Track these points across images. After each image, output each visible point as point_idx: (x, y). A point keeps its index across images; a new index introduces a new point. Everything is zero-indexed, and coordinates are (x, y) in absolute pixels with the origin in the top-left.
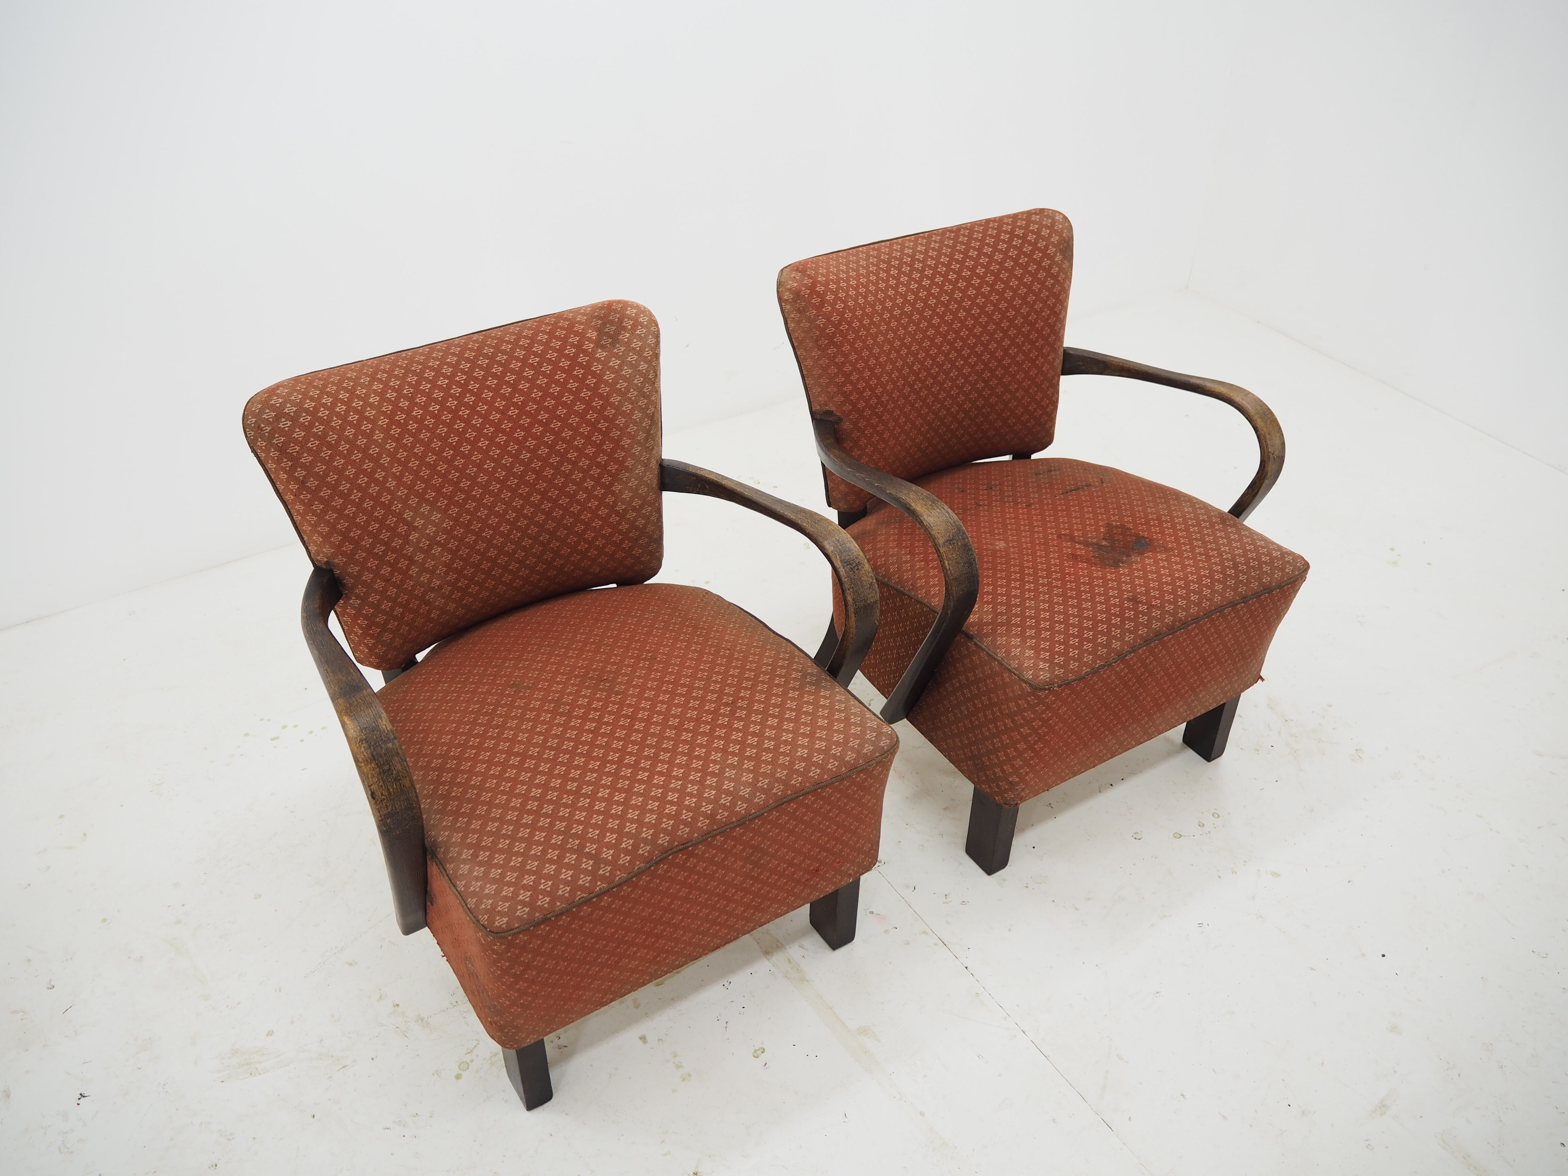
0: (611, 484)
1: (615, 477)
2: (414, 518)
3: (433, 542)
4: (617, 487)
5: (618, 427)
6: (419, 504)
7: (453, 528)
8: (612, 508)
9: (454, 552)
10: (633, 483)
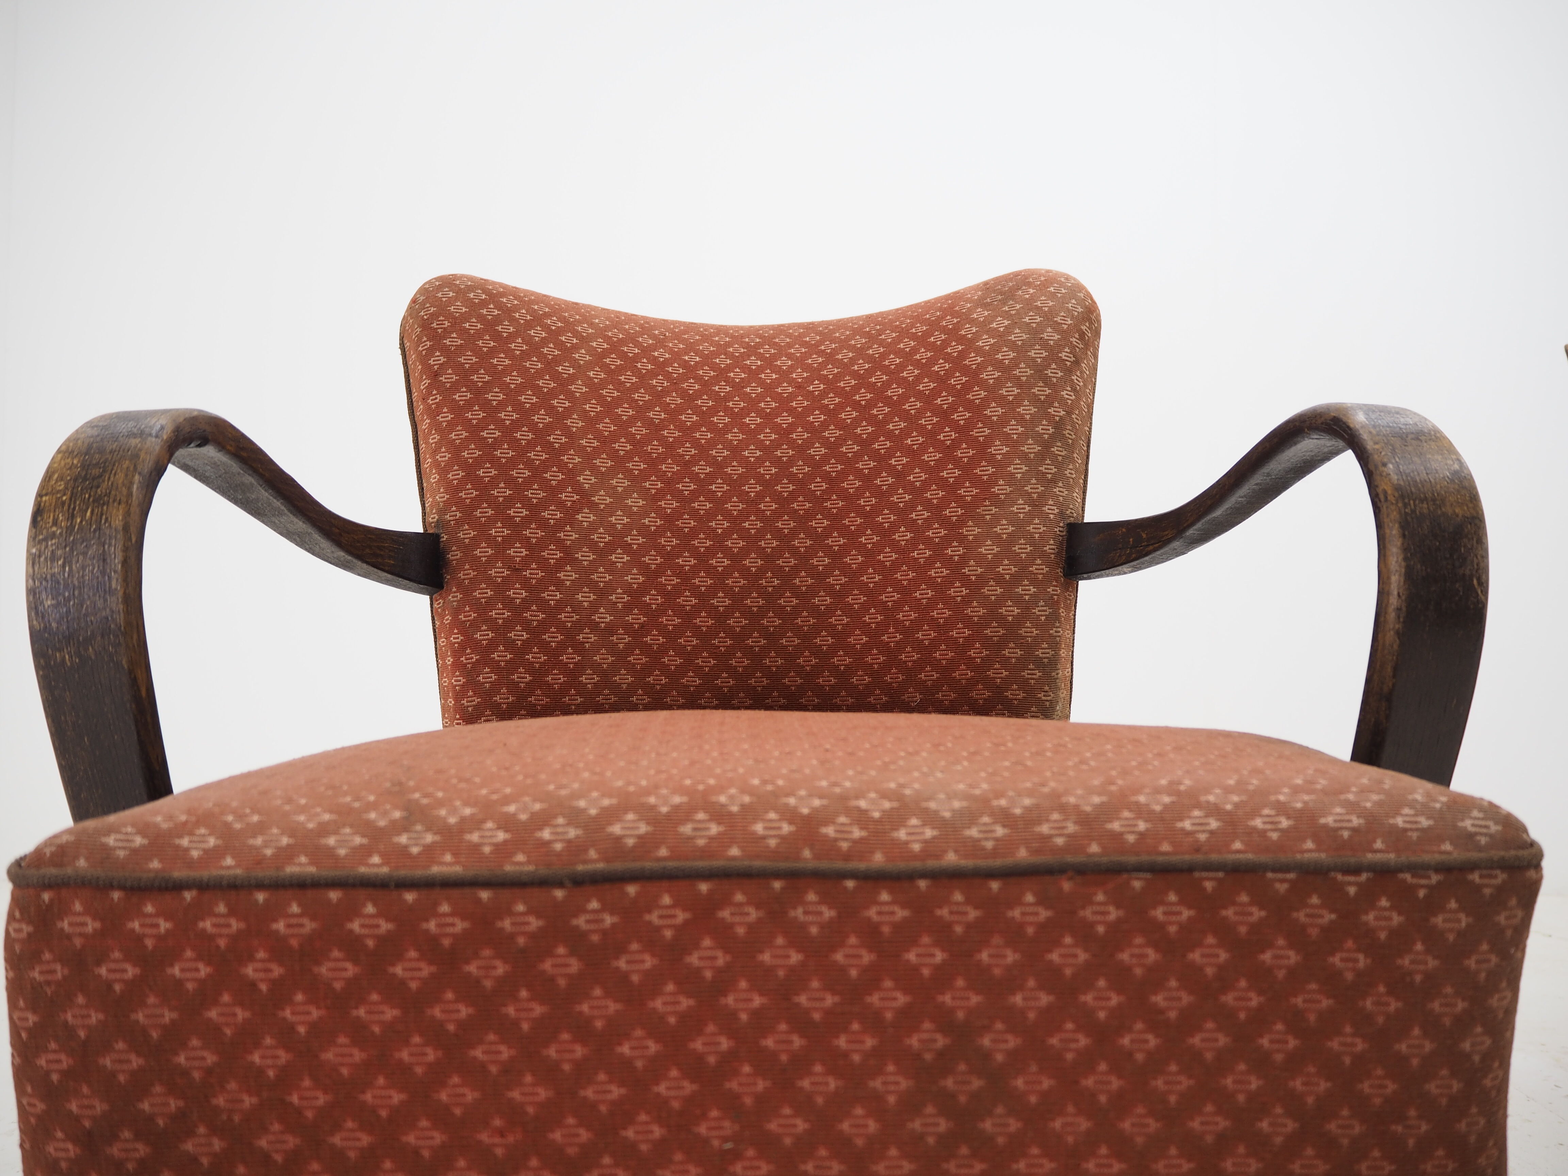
0: (962, 522)
1: (970, 509)
2: (594, 489)
3: (618, 541)
4: (972, 531)
5: (987, 421)
6: (612, 472)
7: (660, 532)
8: (956, 567)
9: (652, 576)
10: (1004, 529)
